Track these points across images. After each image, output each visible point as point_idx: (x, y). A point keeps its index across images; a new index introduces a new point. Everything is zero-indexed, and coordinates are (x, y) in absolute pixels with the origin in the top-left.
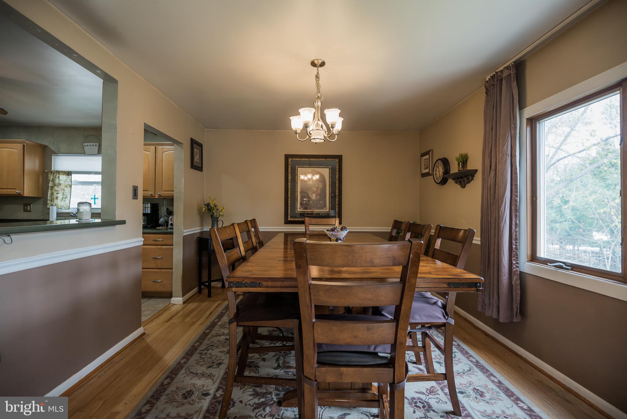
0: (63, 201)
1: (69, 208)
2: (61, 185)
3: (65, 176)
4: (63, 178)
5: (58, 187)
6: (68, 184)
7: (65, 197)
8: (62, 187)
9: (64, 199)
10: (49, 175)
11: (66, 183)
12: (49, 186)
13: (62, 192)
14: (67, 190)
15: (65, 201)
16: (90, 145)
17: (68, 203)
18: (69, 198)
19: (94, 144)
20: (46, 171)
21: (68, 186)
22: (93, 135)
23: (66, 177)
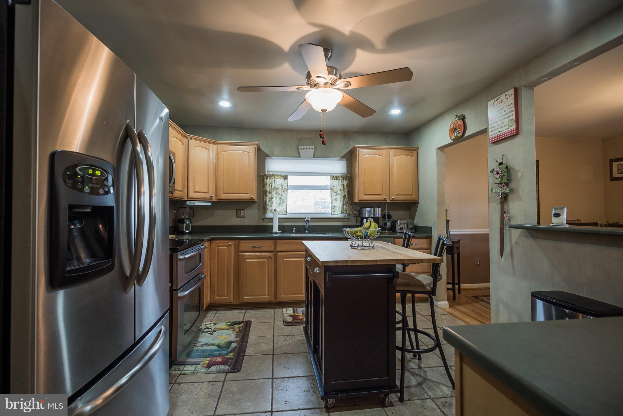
0: (281, 206)
1: (286, 213)
2: (278, 189)
3: (281, 180)
4: (279, 182)
5: (273, 191)
6: (285, 189)
7: (282, 202)
8: (280, 191)
9: (282, 204)
10: (265, 179)
11: (284, 188)
12: (266, 191)
13: (278, 196)
14: (284, 194)
15: (283, 206)
16: (307, 149)
17: (285, 208)
18: (285, 203)
19: (311, 147)
20: (261, 175)
21: (285, 191)
22: (307, 138)
23: (283, 181)
